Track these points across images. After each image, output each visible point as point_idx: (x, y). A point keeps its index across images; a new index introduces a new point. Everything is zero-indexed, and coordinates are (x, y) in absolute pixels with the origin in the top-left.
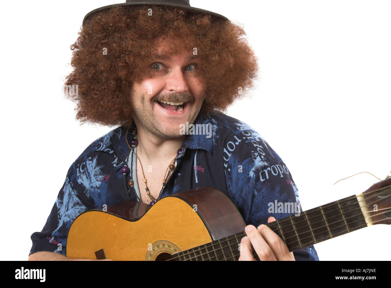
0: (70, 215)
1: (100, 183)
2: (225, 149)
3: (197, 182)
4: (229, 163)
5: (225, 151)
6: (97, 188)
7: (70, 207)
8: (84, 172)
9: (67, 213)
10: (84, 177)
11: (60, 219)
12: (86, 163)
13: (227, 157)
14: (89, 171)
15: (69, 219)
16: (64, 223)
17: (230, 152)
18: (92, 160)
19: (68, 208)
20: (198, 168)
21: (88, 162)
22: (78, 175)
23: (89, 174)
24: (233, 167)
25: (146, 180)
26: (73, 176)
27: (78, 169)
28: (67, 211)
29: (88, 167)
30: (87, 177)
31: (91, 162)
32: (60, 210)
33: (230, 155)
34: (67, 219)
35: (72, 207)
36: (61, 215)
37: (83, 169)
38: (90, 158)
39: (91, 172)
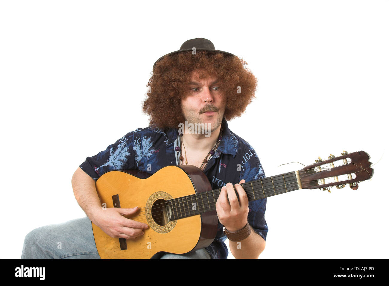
0: (115, 163)
1: (151, 154)
2: (244, 157)
3: (220, 172)
4: (245, 166)
5: (244, 158)
6: (149, 157)
7: (117, 159)
8: (139, 144)
9: (114, 161)
10: (138, 147)
11: (108, 161)
12: (142, 139)
13: (244, 162)
14: (143, 145)
15: (113, 165)
16: (109, 165)
17: (247, 160)
18: (146, 138)
19: (115, 159)
20: (222, 164)
21: (143, 139)
22: (135, 144)
23: (142, 147)
24: (247, 169)
25: (187, 162)
26: (132, 143)
27: (135, 140)
28: (114, 160)
29: (143, 142)
30: (140, 148)
31: (145, 140)
32: (111, 157)
33: (246, 161)
34: (111, 165)
35: (118, 160)
36: (110, 159)
37: (139, 142)
38: (146, 137)
39: (144, 146)
